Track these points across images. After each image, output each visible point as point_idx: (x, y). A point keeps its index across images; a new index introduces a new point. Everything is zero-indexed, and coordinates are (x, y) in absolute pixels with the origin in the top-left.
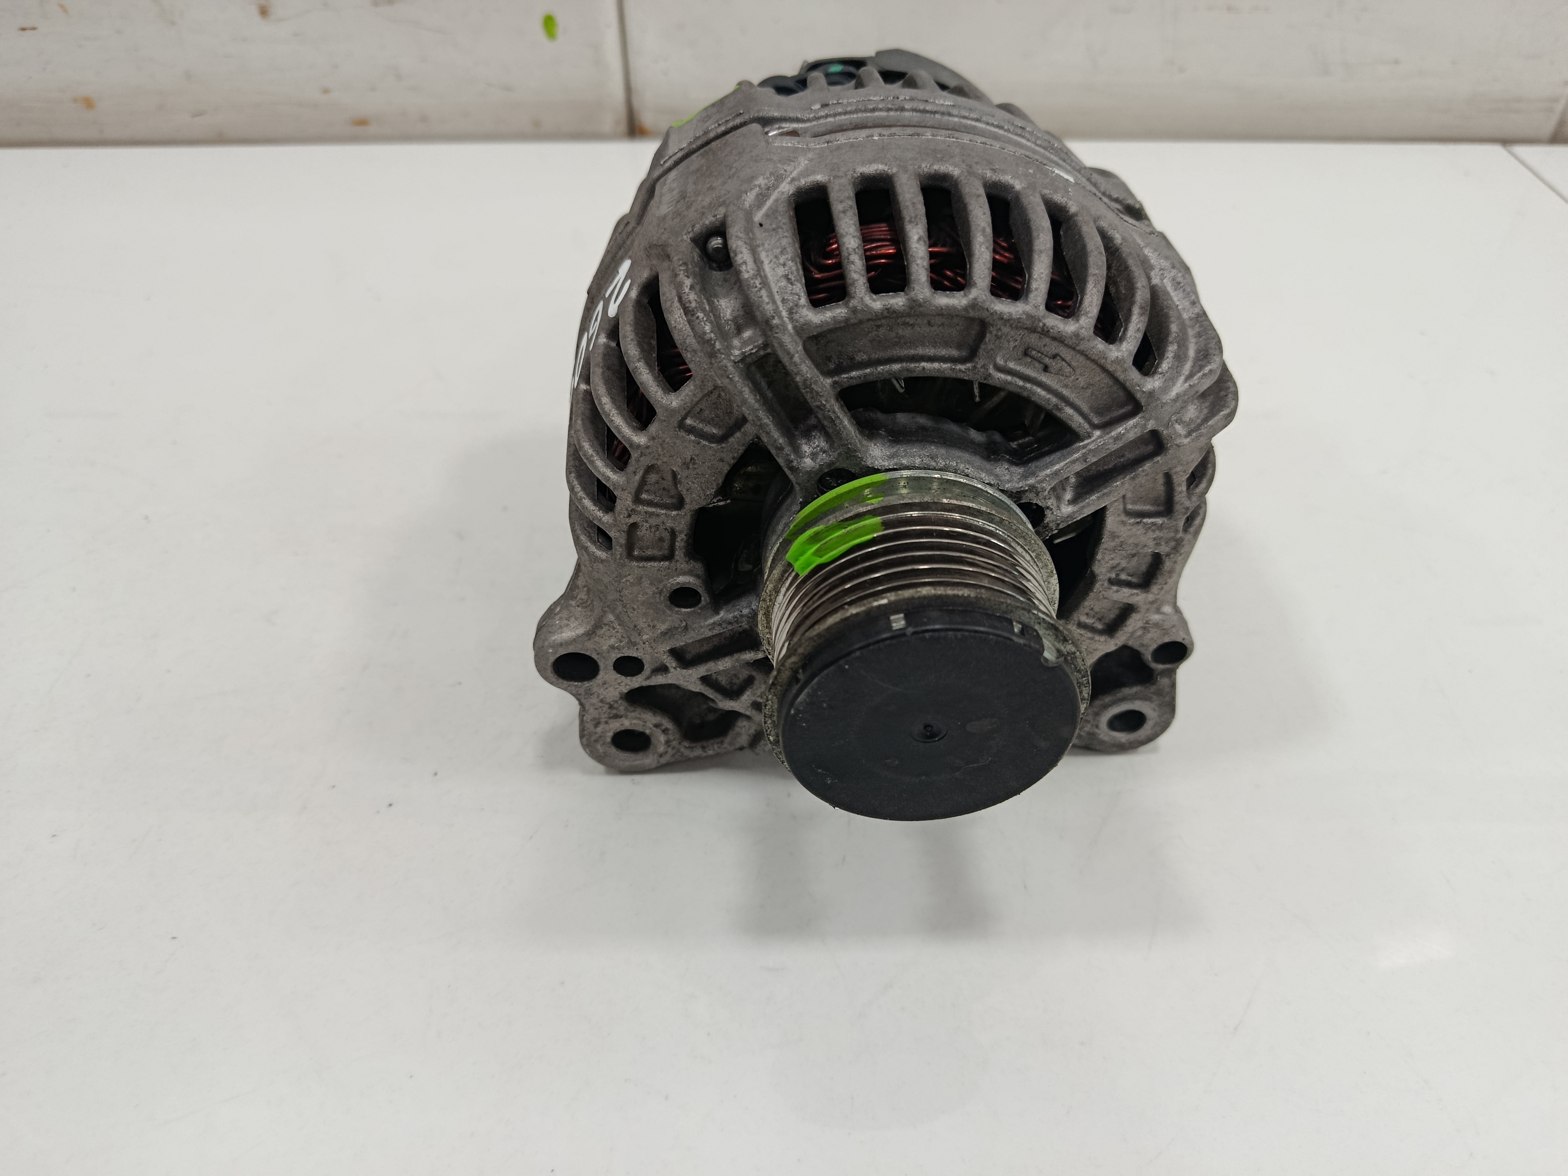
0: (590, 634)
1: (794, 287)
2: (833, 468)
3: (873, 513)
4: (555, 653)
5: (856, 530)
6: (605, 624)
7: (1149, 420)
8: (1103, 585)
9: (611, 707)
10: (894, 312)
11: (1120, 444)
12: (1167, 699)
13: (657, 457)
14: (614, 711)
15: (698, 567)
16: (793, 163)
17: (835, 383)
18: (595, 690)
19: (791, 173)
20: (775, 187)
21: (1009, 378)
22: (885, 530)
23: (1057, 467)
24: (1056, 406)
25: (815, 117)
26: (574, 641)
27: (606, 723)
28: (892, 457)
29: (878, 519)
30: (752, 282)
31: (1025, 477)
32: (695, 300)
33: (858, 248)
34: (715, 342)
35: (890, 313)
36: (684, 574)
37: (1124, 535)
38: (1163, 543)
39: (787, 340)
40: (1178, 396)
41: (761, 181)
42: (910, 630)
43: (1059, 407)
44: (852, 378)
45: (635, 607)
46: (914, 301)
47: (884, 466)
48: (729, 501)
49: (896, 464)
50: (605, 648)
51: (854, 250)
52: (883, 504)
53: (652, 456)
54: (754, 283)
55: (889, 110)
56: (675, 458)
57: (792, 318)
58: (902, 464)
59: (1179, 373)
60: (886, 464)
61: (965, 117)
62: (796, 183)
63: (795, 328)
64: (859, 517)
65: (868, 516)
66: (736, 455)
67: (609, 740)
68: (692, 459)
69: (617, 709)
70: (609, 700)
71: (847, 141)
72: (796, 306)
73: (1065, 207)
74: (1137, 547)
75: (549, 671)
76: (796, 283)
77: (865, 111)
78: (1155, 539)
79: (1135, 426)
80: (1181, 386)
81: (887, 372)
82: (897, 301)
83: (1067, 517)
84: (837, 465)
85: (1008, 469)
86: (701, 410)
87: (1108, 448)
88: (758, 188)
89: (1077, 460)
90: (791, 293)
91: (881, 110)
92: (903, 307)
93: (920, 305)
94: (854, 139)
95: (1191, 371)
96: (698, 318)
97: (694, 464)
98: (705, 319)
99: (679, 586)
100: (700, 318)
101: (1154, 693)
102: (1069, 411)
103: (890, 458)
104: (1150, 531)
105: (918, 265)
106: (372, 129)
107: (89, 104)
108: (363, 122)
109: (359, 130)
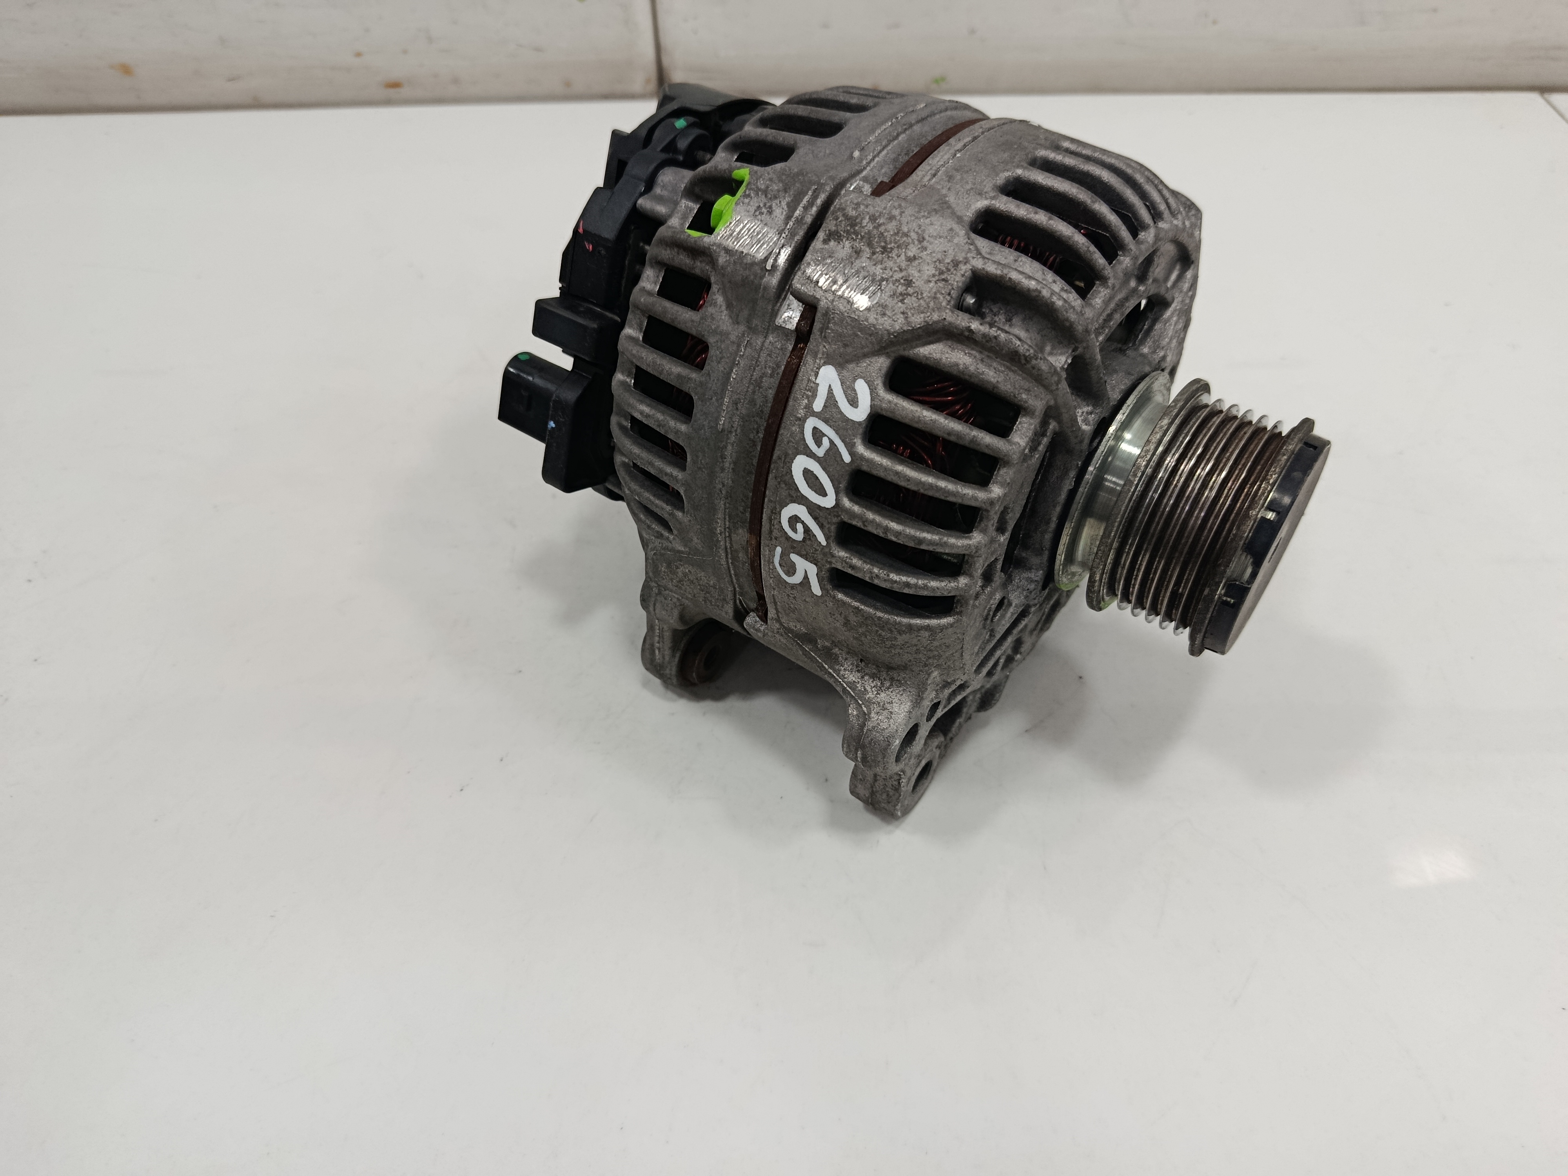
106: (404, 92)
107: (126, 70)
108: (395, 85)
109: (392, 93)
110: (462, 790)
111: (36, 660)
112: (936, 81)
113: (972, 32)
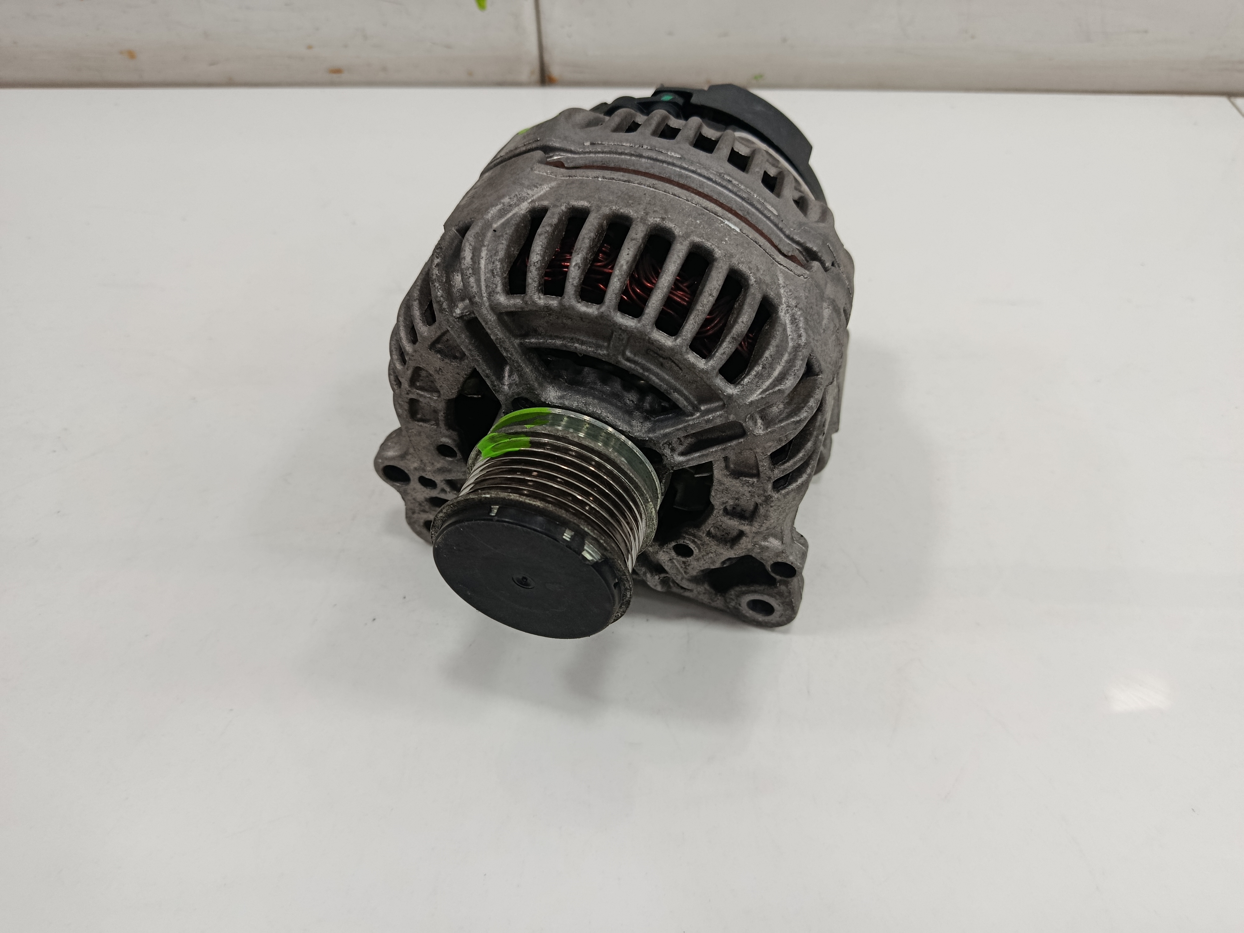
0: (403, 456)
1: (495, 279)
2: (520, 396)
3: (527, 434)
4: (382, 463)
5: (514, 441)
6: (410, 454)
7: (730, 414)
8: (719, 512)
9: (420, 504)
10: (551, 309)
11: (710, 426)
12: (787, 600)
13: (419, 363)
14: (423, 508)
15: (454, 434)
16: (536, 189)
17: (521, 343)
18: (409, 491)
19: (533, 196)
20: (517, 205)
21: (633, 366)
22: (530, 448)
23: (667, 430)
24: (666, 390)
25: (583, 151)
26: (393, 458)
27: (419, 513)
28: (561, 398)
29: (528, 439)
30: (465, 272)
31: (649, 431)
32: (436, 274)
33: (537, 262)
34: (443, 304)
35: (548, 309)
36: (446, 436)
37: (727, 484)
38: (756, 496)
39: (484, 311)
40: (752, 402)
41: (506, 200)
42: (496, 518)
43: (668, 392)
44: (531, 343)
45: (420, 449)
46: (563, 305)
47: (553, 402)
48: (480, 396)
49: (561, 403)
50: (412, 468)
51: (535, 263)
52: (532, 430)
53: (416, 362)
54: (466, 272)
55: (632, 155)
56: (430, 366)
57: (490, 299)
58: (564, 404)
59: (758, 387)
60: (555, 401)
61: (685, 169)
62: (533, 204)
63: (490, 305)
64: (517, 434)
65: (522, 435)
66: (466, 373)
67: (422, 524)
68: (440, 369)
69: (424, 506)
70: (418, 500)
71: (581, 178)
72: (493, 291)
73: (712, 252)
74: (738, 494)
75: (381, 473)
76: (496, 277)
77: (616, 153)
78: (750, 492)
79: (721, 416)
80: (757, 396)
81: (552, 344)
82: (554, 302)
83: (678, 464)
84: (523, 395)
85: (642, 422)
86: (448, 340)
87: (702, 426)
88: (502, 205)
89: (680, 429)
90: (492, 283)
91: (626, 154)
92: (556, 308)
93: (567, 309)
94: (586, 177)
95: (768, 387)
96: (435, 286)
97: (442, 372)
98: (439, 287)
99: (442, 444)
100: (436, 286)
101: (776, 593)
102: (676, 395)
103: (559, 398)
104: (745, 485)
105: (569, 282)
106: (344, 77)
107: (131, 55)
108: (337, 71)
109: (335, 77)
111: (58, 512)
112: (756, 78)
113: (784, 40)
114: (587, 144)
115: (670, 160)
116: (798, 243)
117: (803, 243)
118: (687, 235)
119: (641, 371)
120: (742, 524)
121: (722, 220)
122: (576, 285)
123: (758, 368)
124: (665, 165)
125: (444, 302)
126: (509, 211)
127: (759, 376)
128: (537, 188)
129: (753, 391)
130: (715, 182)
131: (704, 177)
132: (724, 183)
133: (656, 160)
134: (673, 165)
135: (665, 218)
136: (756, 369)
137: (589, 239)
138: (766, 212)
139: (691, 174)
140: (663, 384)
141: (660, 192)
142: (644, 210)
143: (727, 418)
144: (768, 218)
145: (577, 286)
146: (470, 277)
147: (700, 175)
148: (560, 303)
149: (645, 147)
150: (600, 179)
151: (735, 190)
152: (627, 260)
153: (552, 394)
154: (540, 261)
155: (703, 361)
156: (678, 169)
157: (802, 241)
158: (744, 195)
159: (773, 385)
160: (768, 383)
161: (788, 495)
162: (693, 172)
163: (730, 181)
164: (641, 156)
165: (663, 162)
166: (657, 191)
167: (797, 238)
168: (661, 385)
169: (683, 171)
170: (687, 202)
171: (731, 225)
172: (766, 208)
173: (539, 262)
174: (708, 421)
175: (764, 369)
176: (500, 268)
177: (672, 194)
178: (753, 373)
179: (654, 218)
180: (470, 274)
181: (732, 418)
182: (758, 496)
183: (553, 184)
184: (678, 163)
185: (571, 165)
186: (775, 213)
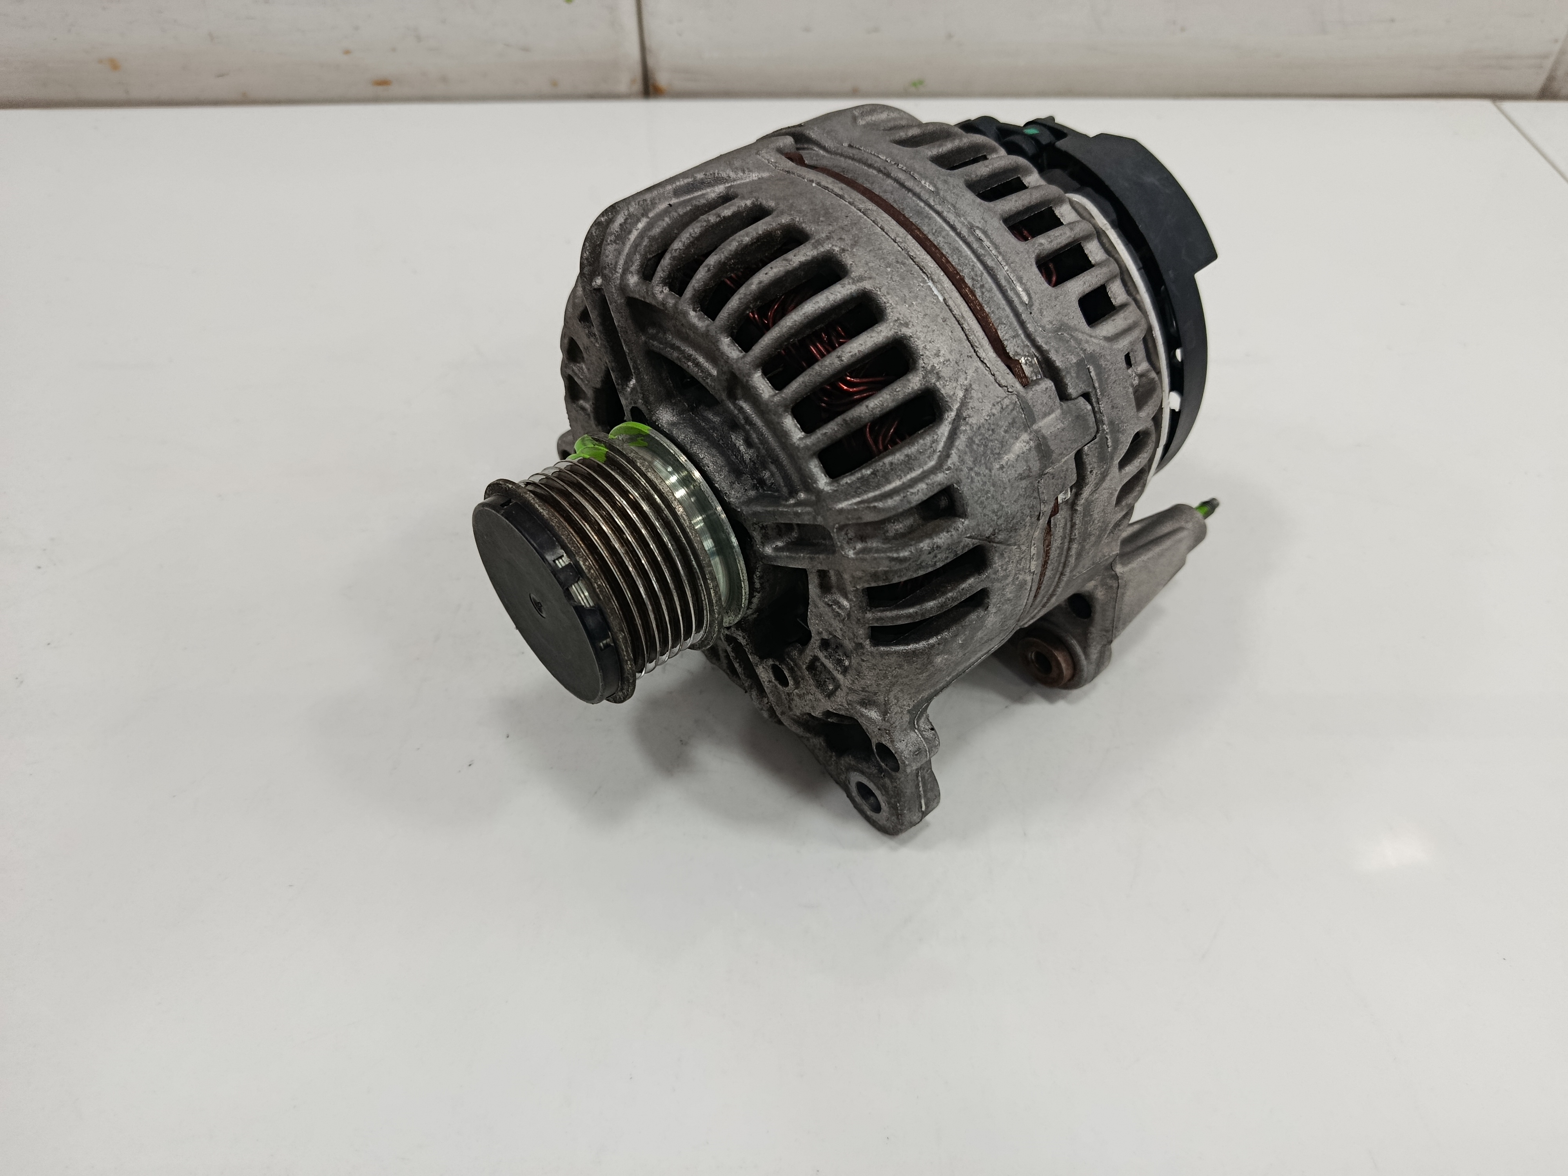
1: (637, 257)
2: (638, 408)
5: (596, 449)
7: (819, 516)
8: (816, 643)
10: (669, 309)
12: (893, 801)
13: (572, 333)
16: (741, 174)
17: (645, 343)
19: (740, 180)
20: (711, 185)
21: (736, 411)
22: (602, 461)
23: (759, 508)
24: (763, 456)
25: (835, 151)
29: (606, 451)
31: (747, 502)
37: (821, 609)
38: (847, 638)
39: (614, 291)
40: (842, 509)
46: (680, 308)
47: (661, 425)
49: (668, 430)
53: (570, 331)
54: (608, 238)
56: (580, 340)
57: (623, 278)
58: (671, 433)
59: (857, 494)
60: (664, 426)
61: (930, 206)
62: (729, 189)
63: (621, 285)
64: (599, 441)
65: (602, 444)
68: (587, 347)
71: (797, 177)
72: (629, 270)
73: (883, 312)
74: (831, 627)
77: (866, 164)
80: (851, 505)
82: (671, 300)
83: (767, 556)
84: (641, 407)
88: (692, 179)
89: (770, 511)
91: (874, 168)
94: (802, 177)
95: (870, 499)
97: (589, 352)
101: (882, 786)
103: (671, 424)
104: (837, 619)
106: (394, 90)
107: (114, 65)
108: (383, 83)
109: (380, 90)
110: (470, 765)
111: (49, 644)
112: (914, 84)
113: (950, 36)
114: (846, 145)
115: (917, 189)
116: (1038, 348)
117: (1046, 351)
118: (861, 279)
119: (743, 422)
120: (837, 670)
121: (926, 278)
122: (697, 289)
123: (867, 472)
124: (910, 195)
125: (586, 266)
126: (700, 189)
127: (864, 481)
128: (744, 173)
129: (848, 497)
130: (959, 234)
131: (948, 223)
132: (971, 239)
133: (902, 185)
134: (919, 197)
135: (848, 250)
136: (864, 471)
137: (738, 242)
138: (1011, 294)
139: (934, 215)
140: (761, 448)
141: (869, 220)
142: (830, 233)
143: (815, 518)
144: (1010, 302)
145: (699, 291)
146: (609, 244)
147: (945, 220)
148: (675, 305)
149: (900, 166)
150: (814, 185)
151: (981, 251)
152: (761, 279)
153: (666, 416)
154: (680, 250)
155: (801, 434)
156: (922, 204)
157: (1045, 347)
158: (990, 263)
159: (876, 499)
160: (871, 495)
161: (887, 655)
162: (939, 214)
163: (980, 240)
164: (888, 175)
165: (909, 190)
166: (865, 217)
167: (1040, 341)
168: (759, 448)
169: (927, 208)
170: (893, 243)
171: (934, 289)
172: (1014, 289)
173: (678, 251)
174: (796, 514)
175: (873, 476)
176: (646, 246)
177: (880, 228)
178: (859, 475)
179: (833, 246)
180: (611, 241)
181: (820, 520)
182: (849, 640)
183: (765, 175)
184: (925, 196)
185: (812, 163)
186: (1025, 299)
